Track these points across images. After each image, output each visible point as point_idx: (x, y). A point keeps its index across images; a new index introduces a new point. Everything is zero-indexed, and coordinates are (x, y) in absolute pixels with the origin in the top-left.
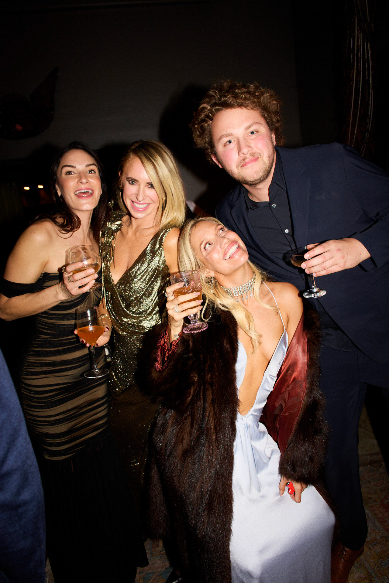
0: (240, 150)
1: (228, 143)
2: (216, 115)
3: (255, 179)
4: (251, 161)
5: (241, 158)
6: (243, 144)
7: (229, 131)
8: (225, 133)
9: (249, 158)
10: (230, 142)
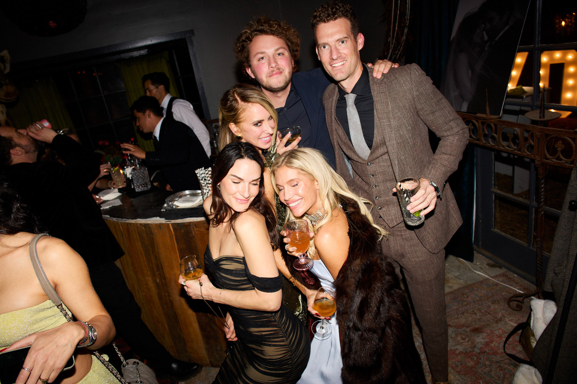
0: (269, 64)
1: (261, 59)
2: (254, 38)
3: (278, 87)
4: (277, 74)
5: (270, 71)
6: (272, 60)
7: (263, 50)
8: (261, 51)
9: (276, 71)
10: (262, 58)
